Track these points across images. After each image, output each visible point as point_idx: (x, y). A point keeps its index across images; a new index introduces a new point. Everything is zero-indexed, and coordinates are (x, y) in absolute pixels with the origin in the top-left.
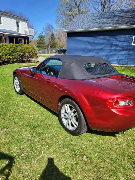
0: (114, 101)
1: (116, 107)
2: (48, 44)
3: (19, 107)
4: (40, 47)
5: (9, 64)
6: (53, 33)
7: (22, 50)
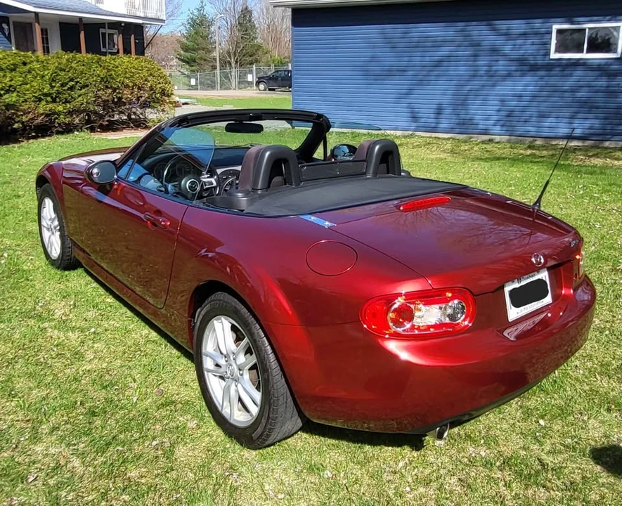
0: (393, 308)
1: (400, 330)
2: (229, 53)
3: (46, 325)
4: (194, 61)
5: (50, 136)
6: (246, 8)
7: (106, 82)
